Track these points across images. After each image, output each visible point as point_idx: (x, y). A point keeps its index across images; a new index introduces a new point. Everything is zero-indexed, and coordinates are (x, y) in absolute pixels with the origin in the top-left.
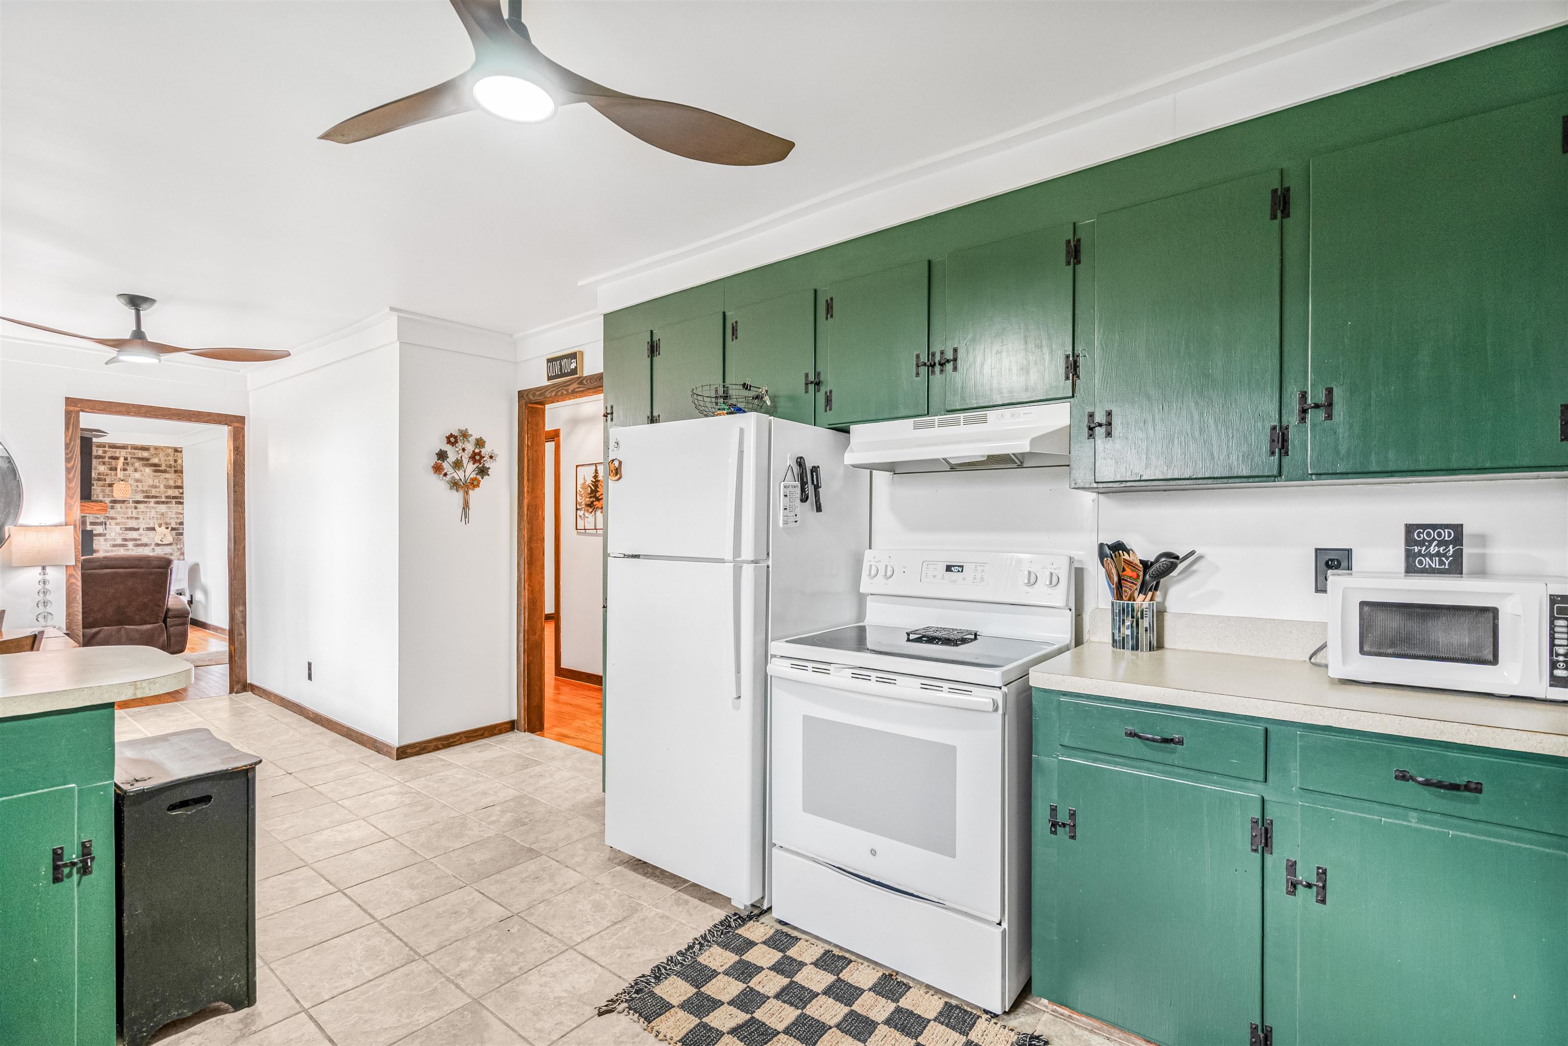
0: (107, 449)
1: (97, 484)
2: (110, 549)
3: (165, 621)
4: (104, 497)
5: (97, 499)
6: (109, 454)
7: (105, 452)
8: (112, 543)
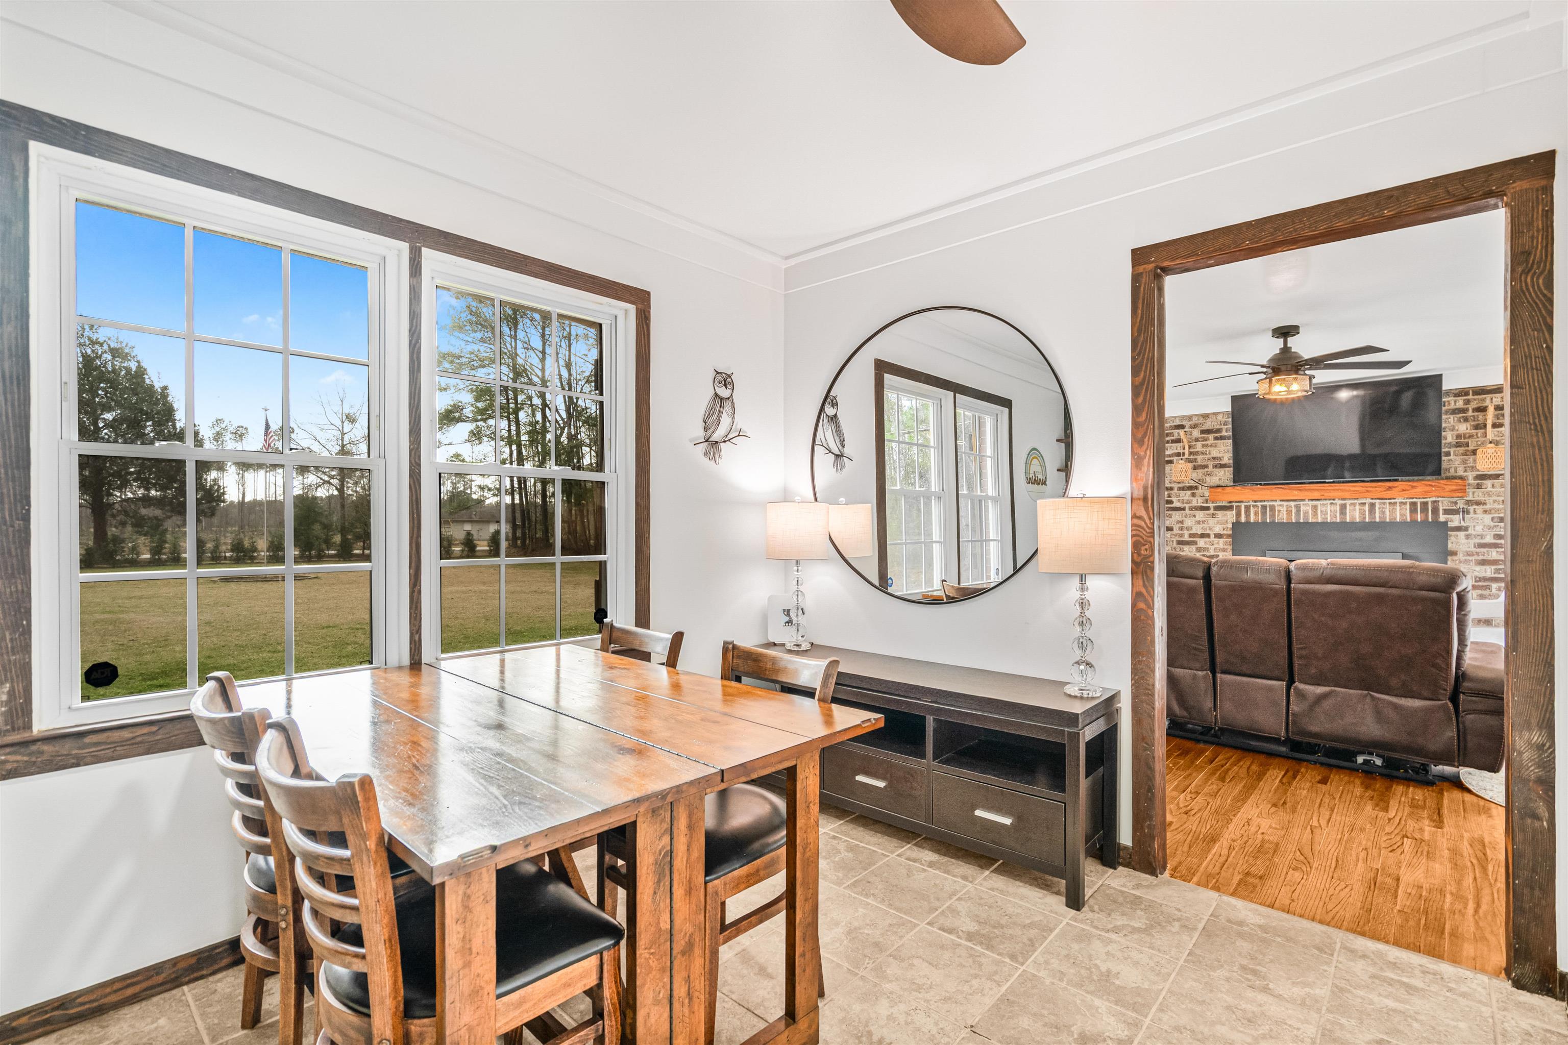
0: (1470, 397)
1: (1455, 452)
2: (1474, 550)
3: (1454, 699)
4: (1465, 471)
5: (1455, 474)
6: (1474, 405)
7: (1467, 402)
8: (1478, 541)
